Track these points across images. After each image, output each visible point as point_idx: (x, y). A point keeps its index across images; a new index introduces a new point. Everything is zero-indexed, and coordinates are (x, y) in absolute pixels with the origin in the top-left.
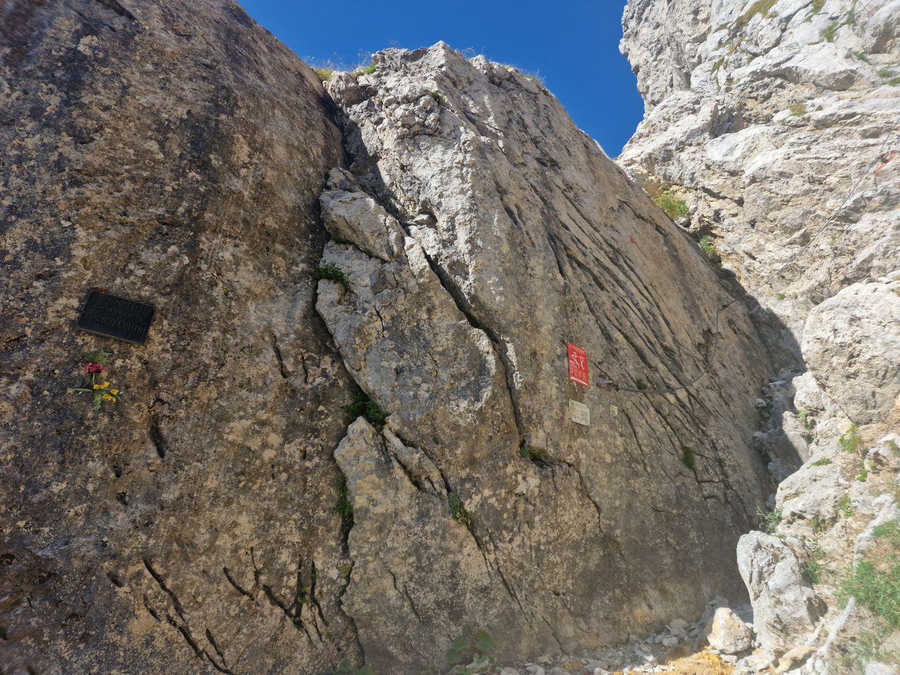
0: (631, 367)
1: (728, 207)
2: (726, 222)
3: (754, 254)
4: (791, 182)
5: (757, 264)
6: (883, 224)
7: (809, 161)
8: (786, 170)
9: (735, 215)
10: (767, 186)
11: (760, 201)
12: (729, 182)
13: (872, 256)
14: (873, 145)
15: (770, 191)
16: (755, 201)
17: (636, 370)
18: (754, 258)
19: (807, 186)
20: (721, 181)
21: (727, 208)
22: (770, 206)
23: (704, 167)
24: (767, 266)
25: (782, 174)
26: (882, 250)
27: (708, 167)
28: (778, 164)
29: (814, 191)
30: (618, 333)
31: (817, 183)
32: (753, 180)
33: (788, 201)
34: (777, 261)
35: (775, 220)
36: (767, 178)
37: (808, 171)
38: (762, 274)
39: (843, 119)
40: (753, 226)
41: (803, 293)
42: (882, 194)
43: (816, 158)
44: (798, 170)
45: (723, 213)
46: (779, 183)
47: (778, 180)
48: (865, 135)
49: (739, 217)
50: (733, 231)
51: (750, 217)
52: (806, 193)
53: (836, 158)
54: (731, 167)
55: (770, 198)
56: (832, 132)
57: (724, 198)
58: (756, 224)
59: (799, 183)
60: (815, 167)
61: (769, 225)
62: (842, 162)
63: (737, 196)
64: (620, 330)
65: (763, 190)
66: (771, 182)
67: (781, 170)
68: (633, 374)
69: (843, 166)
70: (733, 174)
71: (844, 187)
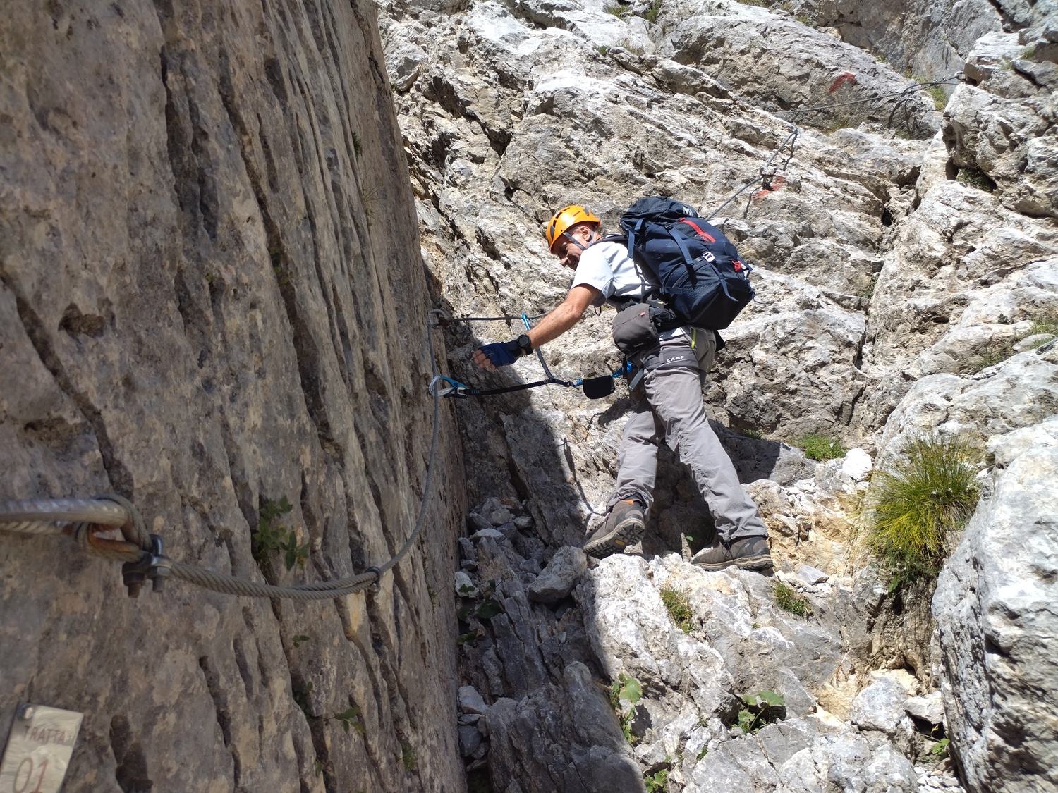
0: (255, 417)
1: (471, 138)
2: (458, 165)
3: (499, 245)
4: (606, 145)
5: (497, 268)
6: (777, 288)
7: (648, 126)
8: (606, 120)
9: (477, 160)
10: (567, 130)
11: (543, 153)
12: (492, 92)
13: (753, 339)
14: (749, 154)
15: (568, 141)
16: (533, 146)
17: (271, 438)
18: (495, 255)
19: (628, 167)
20: (478, 83)
21: (469, 139)
22: (554, 171)
23: (454, 43)
24: (519, 280)
25: (597, 122)
26: (782, 335)
27: (463, 46)
28: (598, 101)
29: (636, 182)
30: (252, 206)
31: (644, 171)
32: (547, 106)
33: (590, 178)
34: (544, 278)
35: (555, 200)
36: (571, 115)
37: (637, 141)
38: (503, 290)
39: (707, 91)
40: (509, 193)
41: (575, 359)
42: (764, 235)
43: (660, 126)
44: (624, 131)
45: (457, 145)
46: (586, 137)
47: (587, 130)
48: (736, 131)
49: (485, 167)
50: (463, 187)
51: (509, 172)
52: (623, 178)
53: (690, 144)
54: (509, 65)
55: (562, 156)
56: (687, 101)
57: (471, 118)
58: (517, 194)
59: (619, 154)
60: (654, 141)
61: (540, 205)
62: (698, 155)
63: (499, 124)
64: (262, 203)
65: (556, 133)
66: (576, 128)
67: (599, 114)
68: (254, 459)
69: (696, 162)
70: (506, 80)
71: (692, 198)
